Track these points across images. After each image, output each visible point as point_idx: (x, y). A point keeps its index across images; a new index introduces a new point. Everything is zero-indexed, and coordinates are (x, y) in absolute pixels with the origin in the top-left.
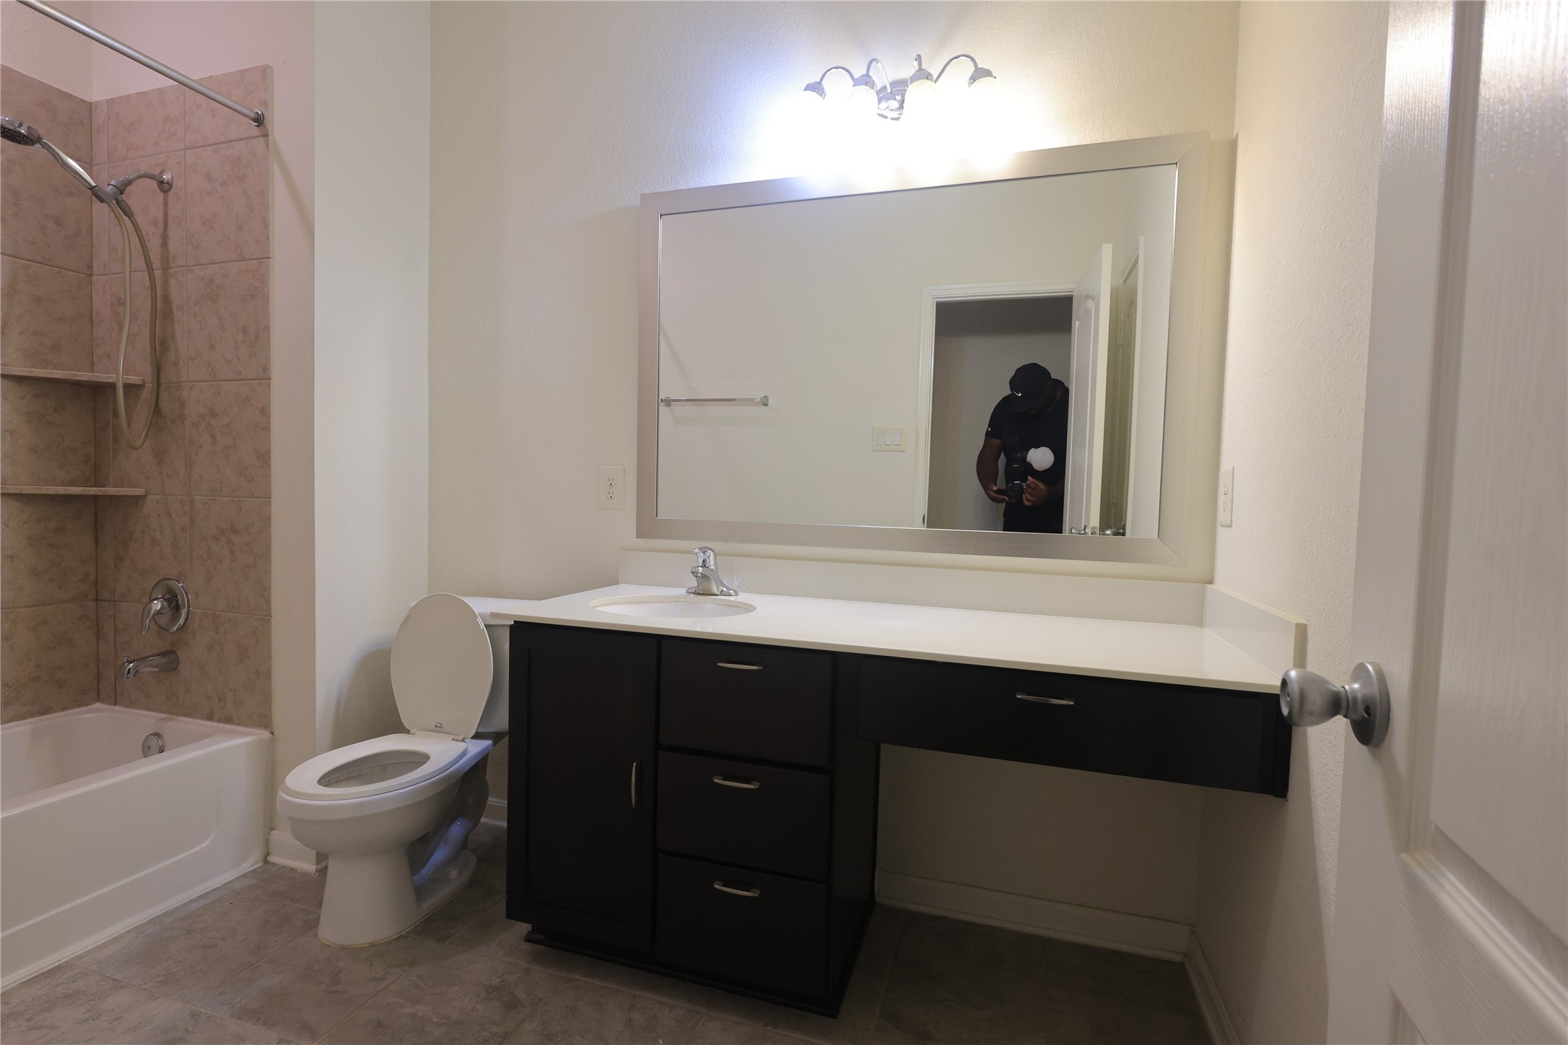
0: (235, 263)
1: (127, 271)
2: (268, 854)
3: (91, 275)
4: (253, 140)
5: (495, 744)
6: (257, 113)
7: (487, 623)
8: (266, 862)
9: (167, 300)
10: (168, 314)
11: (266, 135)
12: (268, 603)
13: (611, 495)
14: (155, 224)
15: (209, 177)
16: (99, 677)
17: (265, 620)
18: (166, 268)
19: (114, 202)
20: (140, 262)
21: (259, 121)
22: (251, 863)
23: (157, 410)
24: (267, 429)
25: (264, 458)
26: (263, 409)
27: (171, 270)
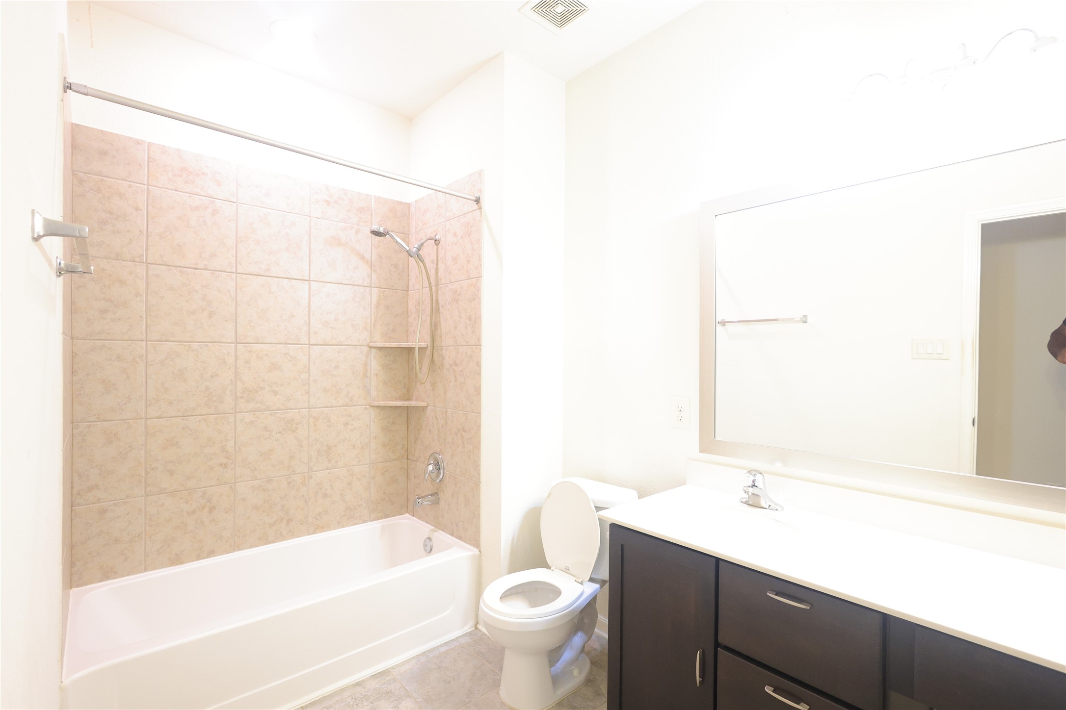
0: (466, 281)
1: (421, 288)
2: (477, 623)
3: (408, 291)
4: (475, 212)
5: (602, 587)
6: (477, 197)
7: (596, 505)
8: (476, 628)
9: (437, 301)
10: (438, 310)
11: (480, 208)
12: (479, 474)
13: (680, 418)
14: (433, 263)
15: (455, 235)
16: (408, 500)
17: (477, 484)
18: (437, 285)
19: (416, 256)
20: (426, 283)
21: (477, 201)
22: (468, 628)
23: (432, 361)
24: (479, 374)
25: (478, 390)
26: (478, 362)
27: (440, 286)
